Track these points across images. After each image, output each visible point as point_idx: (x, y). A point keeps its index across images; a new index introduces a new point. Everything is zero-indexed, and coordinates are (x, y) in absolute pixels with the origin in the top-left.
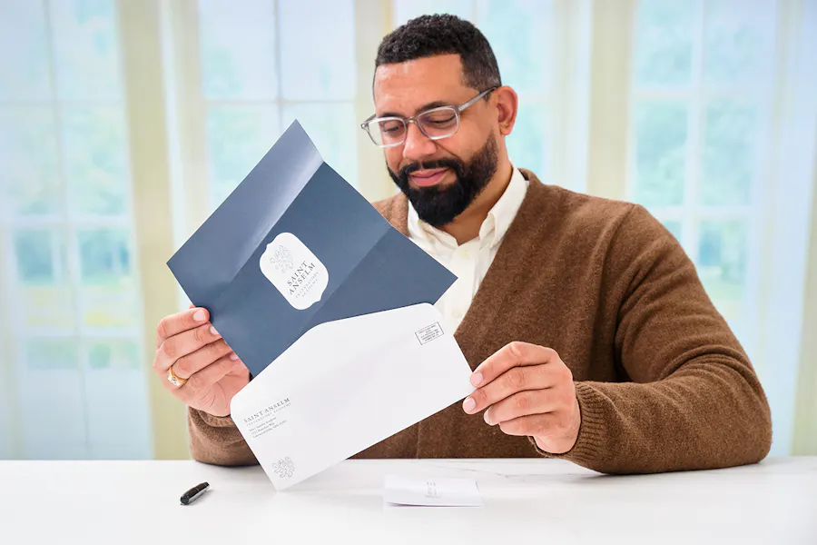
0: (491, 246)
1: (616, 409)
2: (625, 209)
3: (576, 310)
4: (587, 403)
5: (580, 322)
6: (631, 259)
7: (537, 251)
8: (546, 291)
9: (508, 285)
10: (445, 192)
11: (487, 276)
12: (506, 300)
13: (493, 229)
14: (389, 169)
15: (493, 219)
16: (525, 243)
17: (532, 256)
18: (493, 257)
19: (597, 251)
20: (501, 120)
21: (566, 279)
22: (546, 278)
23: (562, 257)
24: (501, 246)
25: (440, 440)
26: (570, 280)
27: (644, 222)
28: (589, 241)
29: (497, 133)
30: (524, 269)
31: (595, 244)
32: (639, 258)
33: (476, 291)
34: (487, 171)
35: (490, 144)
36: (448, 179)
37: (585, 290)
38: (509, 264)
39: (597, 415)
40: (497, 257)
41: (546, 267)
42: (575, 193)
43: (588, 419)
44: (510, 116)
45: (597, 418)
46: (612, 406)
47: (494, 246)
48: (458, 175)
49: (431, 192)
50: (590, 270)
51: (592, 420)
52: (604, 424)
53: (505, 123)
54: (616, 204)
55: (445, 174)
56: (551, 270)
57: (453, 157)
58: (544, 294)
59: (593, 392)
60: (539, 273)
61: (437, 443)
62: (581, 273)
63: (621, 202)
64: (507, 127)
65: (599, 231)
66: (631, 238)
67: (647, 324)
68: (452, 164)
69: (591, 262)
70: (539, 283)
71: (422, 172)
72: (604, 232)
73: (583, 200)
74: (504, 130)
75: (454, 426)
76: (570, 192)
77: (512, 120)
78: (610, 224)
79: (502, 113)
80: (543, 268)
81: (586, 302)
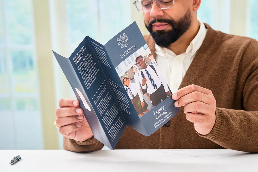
0: (190, 57)
1: (231, 120)
2: (249, 41)
3: (227, 85)
4: (219, 116)
5: (228, 90)
6: (250, 63)
7: (210, 59)
8: (214, 76)
9: (197, 73)
10: (167, 33)
11: (188, 70)
12: (196, 80)
13: (192, 49)
14: (145, 24)
15: (192, 45)
16: (205, 56)
17: (207, 61)
18: (191, 62)
19: (237, 59)
20: (194, 4)
21: (223, 71)
22: (214, 70)
23: (221, 61)
24: (195, 57)
25: (169, 142)
26: (224, 71)
27: (256, 47)
28: (233, 55)
29: (191, 9)
30: (204, 66)
31: (235, 56)
32: (253, 62)
33: (184, 76)
34: (187, 26)
35: (188, 14)
36: (168, 28)
37: (231, 76)
38: (198, 65)
39: (222, 122)
40: (193, 62)
41: (214, 65)
42: (228, 35)
43: (218, 122)
44: (198, 3)
45: (222, 123)
46: (229, 119)
47: (192, 57)
48: (173, 26)
49: (161, 32)
50: (233, 68)
51: (220, 123)
52: (225, 126)
53: (195, 6)
54: (245, 38)
55: (167, 26)
56: (216, 67)
57: (171, 19)
58: (213, 77)
59: (223, 112)
60: (211, 68)
61: (168, 143)
62: (229, 69)
63: (247, 37)
64: (196, 7)
65: (237, 51)
66: (250, 54)
67: (255, 91)
68: (170, 22)
69: (234, 64)
70: (211, 72)
71: (157, 24)
72: (240, 51)
73: (230, 37)
74: (195, 9)
75: (175, 136)
76: (226, 34)
77: (199, 4)
78: (242, 47)
79: (194, 2)
80: (212, 66)
81: (232, 82)
